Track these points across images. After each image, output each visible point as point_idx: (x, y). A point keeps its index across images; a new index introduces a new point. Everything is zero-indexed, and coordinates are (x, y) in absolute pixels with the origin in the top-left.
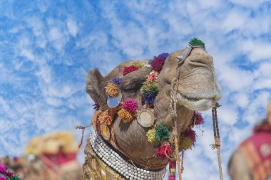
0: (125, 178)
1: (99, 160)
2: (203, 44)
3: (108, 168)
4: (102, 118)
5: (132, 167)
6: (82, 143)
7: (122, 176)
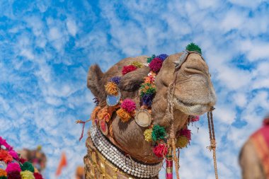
0: (123, 171)
1: (99, 154)
2: (200, 50)
3: (107, 162)
4: (100, 115)
5: (130, 161)
6: (82, 136)
7: (121, 170)
